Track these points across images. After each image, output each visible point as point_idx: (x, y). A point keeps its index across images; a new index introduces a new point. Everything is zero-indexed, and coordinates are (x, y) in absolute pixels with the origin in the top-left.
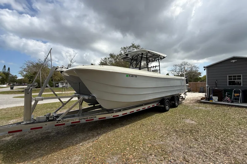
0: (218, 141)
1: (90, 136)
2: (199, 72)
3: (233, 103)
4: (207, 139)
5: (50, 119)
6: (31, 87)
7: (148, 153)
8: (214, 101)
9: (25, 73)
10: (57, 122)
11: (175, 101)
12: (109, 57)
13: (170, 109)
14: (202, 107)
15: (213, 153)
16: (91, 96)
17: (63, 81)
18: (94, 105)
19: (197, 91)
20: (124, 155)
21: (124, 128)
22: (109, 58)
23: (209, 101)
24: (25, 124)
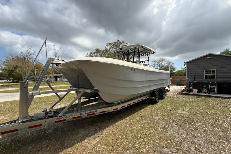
0: (215, 130)
1: (93, 132)
2: (174, 67)
3: (210, 94)
4: (205, 128)
5: (50, 115)
6: (27, 80)
7: (160, 146)
8: (194, 93)
9: (4, 66)
10: (58, 119)
11: (162, 94)
12: (95, 51)
13: (159, 101)
14: (186, 98)
15: (217, 141)
16: (93, 89)
17: (47, 75)
18: (89, 98)
19: (175, 84)
20: (137, 150)
21: (124, 121)
22: (94, 53)
23: (190, 92)
24: (22, 122)
